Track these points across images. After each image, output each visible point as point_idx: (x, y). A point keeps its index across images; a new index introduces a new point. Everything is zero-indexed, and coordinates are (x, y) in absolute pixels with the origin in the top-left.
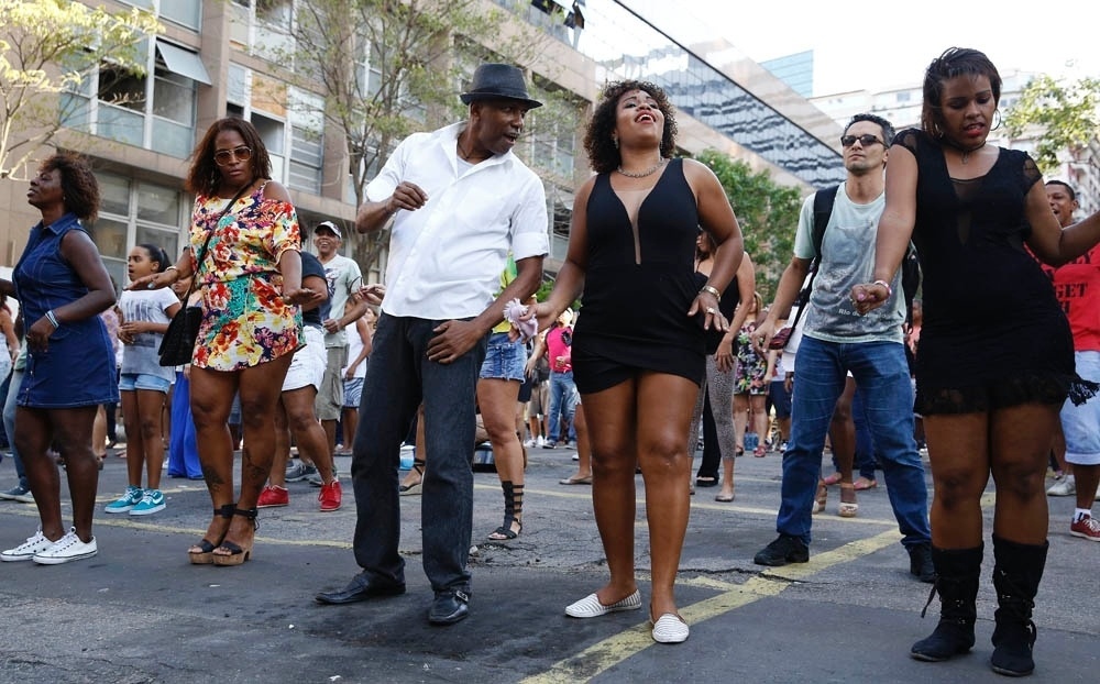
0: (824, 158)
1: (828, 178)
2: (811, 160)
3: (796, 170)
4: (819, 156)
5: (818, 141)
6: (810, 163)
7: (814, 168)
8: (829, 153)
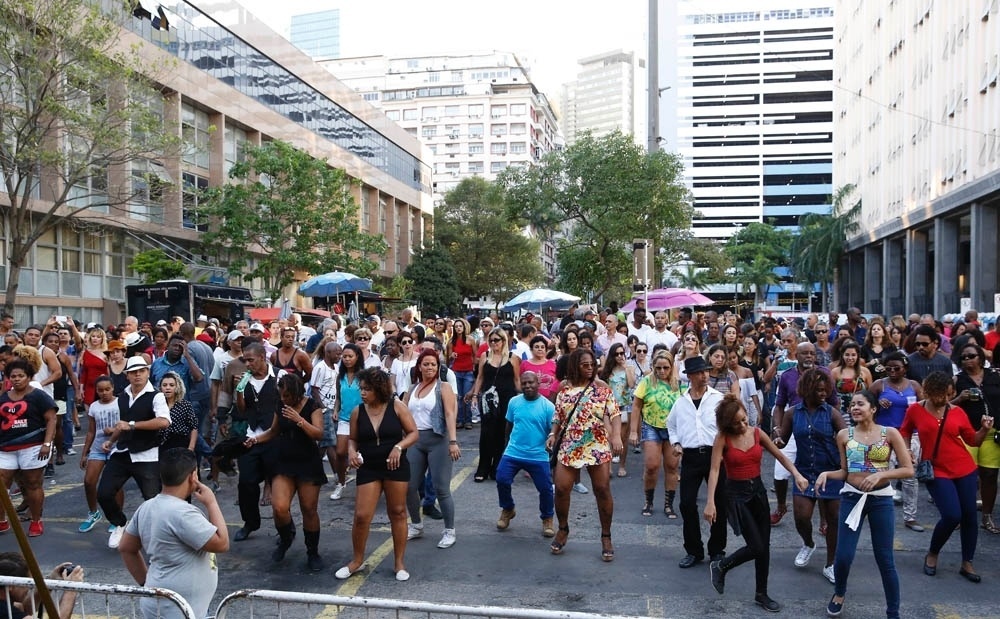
0: (358, 129)
1: (361, 145)
2: (348, 130)
3: (337, 137)
4: (354, 127)
5: (352, 115)
6: (347, 133)
7: (350, 137)
8: (361, 125)
